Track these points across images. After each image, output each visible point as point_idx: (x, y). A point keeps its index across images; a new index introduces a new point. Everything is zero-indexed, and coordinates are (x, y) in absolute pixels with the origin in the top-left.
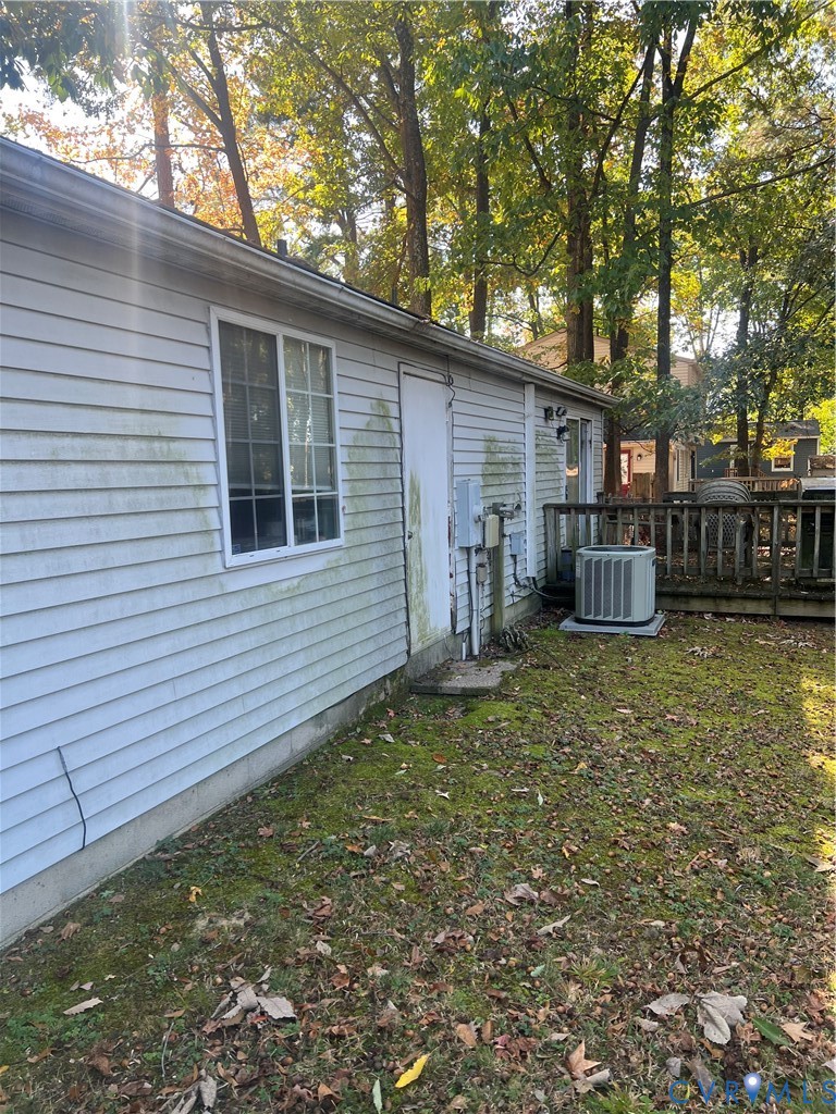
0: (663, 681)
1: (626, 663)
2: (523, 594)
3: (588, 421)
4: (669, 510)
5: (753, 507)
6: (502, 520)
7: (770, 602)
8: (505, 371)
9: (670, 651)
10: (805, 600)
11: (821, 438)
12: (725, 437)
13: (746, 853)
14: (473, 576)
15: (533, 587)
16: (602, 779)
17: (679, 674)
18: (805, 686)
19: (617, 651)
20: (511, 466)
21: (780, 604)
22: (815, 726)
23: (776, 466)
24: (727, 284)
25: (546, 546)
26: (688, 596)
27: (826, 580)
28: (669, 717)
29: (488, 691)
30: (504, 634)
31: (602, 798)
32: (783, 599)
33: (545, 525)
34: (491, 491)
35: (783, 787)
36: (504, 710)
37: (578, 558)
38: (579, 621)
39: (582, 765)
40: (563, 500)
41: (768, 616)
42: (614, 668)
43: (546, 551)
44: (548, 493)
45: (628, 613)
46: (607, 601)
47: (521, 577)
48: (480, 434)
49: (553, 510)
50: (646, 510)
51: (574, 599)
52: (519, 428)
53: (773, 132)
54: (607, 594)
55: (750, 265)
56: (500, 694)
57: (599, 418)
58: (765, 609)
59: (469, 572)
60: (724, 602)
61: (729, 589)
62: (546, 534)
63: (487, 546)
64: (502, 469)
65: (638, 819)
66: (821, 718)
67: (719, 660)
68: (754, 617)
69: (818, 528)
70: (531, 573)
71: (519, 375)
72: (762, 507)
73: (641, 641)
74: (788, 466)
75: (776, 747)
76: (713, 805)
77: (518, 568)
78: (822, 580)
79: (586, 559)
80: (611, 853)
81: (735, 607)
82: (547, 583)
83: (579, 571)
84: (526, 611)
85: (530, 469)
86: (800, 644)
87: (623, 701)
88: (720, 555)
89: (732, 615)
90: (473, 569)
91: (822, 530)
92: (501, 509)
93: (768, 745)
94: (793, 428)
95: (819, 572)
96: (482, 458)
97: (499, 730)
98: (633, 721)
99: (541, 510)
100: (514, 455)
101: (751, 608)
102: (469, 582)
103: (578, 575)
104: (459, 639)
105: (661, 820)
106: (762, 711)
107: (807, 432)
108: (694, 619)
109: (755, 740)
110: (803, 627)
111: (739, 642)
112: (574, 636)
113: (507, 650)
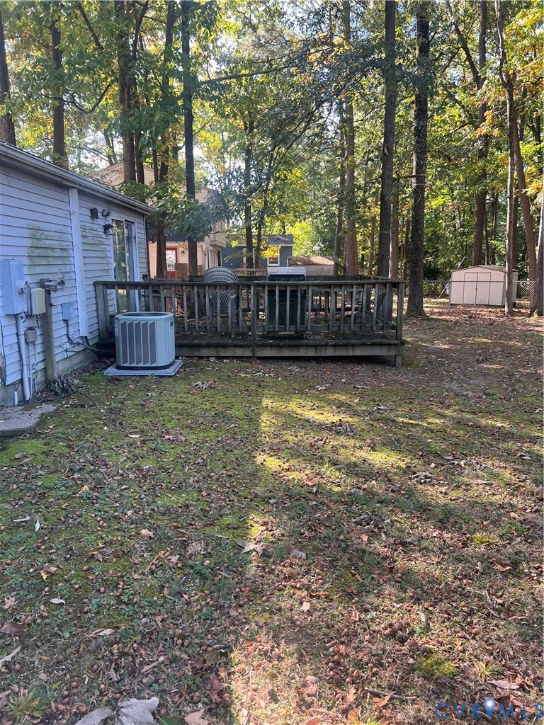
0: (170, 409)
1: (147, 397)
2: (78, 349)
3: (132, 223)
4: (184, 287)
5: (238, 286)
6: (48, 293)
7: (251, 348)
8: (42, 173)
9: (181, 386)
10: (271, 346)
11: (294, 246)
12: (239, 243)
13: (196, 547)
14: (22, 338)
15: (86, 343)
16: (99, 498)
17: (183, 402)
18: (264, 404)
19: (142, 389)
20: (59, 251)
21: (256, 349)
22: (264, 433)
23: (270, 263)
24: (236, 143)
25: (98, 313)
26: (199, 346)
27: (284, 333)
28: (167, 437)
29: (24, 431)
30: (55, 381)
31: (93, 515)
32: (258, 346)
33: (96, 297)
34: (38, 270)
35: (234, 484)
36: (33, 446)
37: (116, 322)
38: (119, 368)
39: (86, 488)
40: (112, 279)
41: (250, 357)
42: (137, 403)
43: (98, 316)
44: (98, 274)
45: (154, 360)
46: (139, 353)
47: (74, 337)
48: (24, 223)
49: (101, 286)
50: (168, 287)
51: (115, 352)
52: (67, 222)
53: (258, 45)
54: (138, 347)
55: (250, 132)
56: (34, 433)
57: (141, 221)
58: (248, 353)
59: (18, 335)
60: (222, 349)
61: (226, 341)
62: (97, 304)
63: (34, 314)
64: (50, 253)
65: (118, 529)
66: (270, 426)
67: (213, 390)
68: (241, 358)
69: (277, 299)
70: (84, 333)
71: (60, 180)
72: (243, 285)
73: (162, 380)
74: (277, 263)
75: (236, 452)
76: (180, 507)
77: (70, 330)
78: (281, 333)
79: (122, 322)
80: (85, 568)
81: (229, 353)
82: (100, 340)
83: (118, 332)
84: (82, 362)
85: (77, 255)
86: (266, 375)
87: (136, 428)
88: (219, 318)
89: (227, 358)
90: (22, 332)
91: (280, 301)
92: (47, 283)
93: (231, 451)
94: (279, 239)
95: (279, 328)
96: (28, 242)
97: (22, 465)
98: (139, 443)
99: (92, 286)
100: (61, 243)
101: (239, 352)
102: (18, 343)
103: (116, 334)
104: (11, 389)
105: (136, 528)
106: (233, 425)
107: (286, 242)
108: (204, 362)
109: (224, 448)
110: (270, 363)
111: (229, 376)
112: (114, 380)
113: (57, 394)
